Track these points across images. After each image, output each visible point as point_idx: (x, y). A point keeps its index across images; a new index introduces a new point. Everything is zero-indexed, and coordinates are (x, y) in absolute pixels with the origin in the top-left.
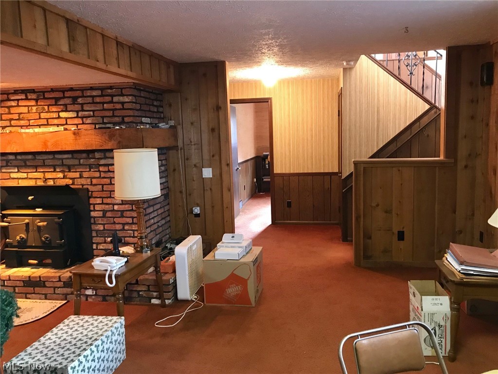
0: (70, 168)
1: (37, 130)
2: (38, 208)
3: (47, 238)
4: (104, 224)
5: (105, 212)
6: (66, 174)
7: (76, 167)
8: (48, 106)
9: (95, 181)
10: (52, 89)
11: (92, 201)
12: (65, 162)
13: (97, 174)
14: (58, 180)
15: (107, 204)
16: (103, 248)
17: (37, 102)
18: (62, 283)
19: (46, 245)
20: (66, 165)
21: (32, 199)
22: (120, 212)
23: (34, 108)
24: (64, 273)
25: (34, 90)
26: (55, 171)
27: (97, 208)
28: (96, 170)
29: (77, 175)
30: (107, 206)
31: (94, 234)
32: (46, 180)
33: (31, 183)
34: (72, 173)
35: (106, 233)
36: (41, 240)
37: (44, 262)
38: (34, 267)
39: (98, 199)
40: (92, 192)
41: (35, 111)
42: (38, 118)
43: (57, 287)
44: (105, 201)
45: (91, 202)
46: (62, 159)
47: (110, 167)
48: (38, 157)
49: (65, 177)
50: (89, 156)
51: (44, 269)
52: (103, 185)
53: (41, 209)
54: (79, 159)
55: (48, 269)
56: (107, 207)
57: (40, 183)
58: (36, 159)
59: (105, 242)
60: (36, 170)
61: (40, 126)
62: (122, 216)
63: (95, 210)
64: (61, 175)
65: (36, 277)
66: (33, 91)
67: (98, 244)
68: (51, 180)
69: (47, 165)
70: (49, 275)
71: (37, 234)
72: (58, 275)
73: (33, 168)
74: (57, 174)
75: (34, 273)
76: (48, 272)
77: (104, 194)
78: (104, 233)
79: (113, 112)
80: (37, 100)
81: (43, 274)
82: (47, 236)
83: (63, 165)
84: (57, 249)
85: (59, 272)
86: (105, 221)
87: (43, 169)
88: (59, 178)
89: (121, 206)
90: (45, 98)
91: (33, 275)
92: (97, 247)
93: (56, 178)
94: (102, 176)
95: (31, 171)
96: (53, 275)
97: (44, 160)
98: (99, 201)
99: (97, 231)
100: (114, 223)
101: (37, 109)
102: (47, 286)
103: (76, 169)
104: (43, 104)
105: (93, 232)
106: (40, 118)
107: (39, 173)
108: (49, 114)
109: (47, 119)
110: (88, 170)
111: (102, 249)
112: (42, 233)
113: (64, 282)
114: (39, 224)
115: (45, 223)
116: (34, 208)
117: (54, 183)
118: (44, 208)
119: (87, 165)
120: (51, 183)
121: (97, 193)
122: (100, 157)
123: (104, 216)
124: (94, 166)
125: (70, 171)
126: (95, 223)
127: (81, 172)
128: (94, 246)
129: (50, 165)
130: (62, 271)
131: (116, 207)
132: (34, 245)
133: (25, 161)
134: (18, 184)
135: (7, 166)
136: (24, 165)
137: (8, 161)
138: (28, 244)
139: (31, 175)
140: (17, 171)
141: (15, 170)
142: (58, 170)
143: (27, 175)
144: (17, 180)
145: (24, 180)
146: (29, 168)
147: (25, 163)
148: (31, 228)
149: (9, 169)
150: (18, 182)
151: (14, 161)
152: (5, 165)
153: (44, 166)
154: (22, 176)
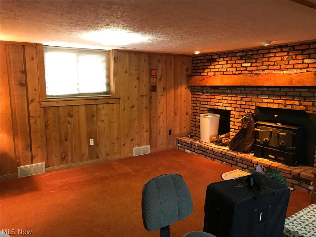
0: (305, 98)
1: (285, 72)
2: (279, 123)
3: (283, 143)
6: (301, 102)
7: (310, 98)
8: (296, 55)
10: (301, 43)
12: (302, 94)
14: (295, 106)
18: (292, 176)
19: (282, 148)
20: (302, 96)
21: (277, 116)
23: (286, 58)
24: (293, 169)
25: (287, 45)
26: (293, 100)
29: (311, 104)
32: (286, 105)
33: (276, 106)
36: (279, 144)
37: (278, 158)
38: (271, 160)
41: (286, 59)
42: (287, 64)
43: (287, 178)
46: (300, 92)
48: (283, 90)
49: (300, 105)
51: (278, 163)
54: (313, 92)
55: (281, 164)
57: (281, 107)
58: (281, 91)
60: (280, 98)
61: (287, 69)
64: (297, 103)
65: (274, 167)
68: (290, 106)
69: (288, 96)
70: (283, 168)
72: (289, 169)
73: (278, 97)
75: (272, 164)
80: (288, 52)
81: (279, 166)
83: (300, 96)
84: (290, 152)
88: (295, 105)
90: (294, 50)
93: (293, 104)
95: (277, 98)
96: (285, 168)
97: (286, 92)
101: (287, 57)
103: (310, 100)
104: (292, 54)
106: (289, 64)
107: (282, 101)
108: (296, 61)
109: (294, 64)
112: (280, 140)
114: (280, 133)
115: (285, 134)
116: (276, 123)
117: (291, 108)
118: (282, 124)
125: (305, 101)
127: (314, 102)
128: (315, 156)
130: (291, 168)
132: (273, 146)
133: (274, 92)
134: (267, 106)
135: (262, 94)
136: (273, 94)
137: (263, 91)
138: (270, 145)
139: (276, 101)
140: (267, 98)
141: (266, 97)
142: (296, 99)
143: (274, 101)
144: (266, 104)
145: (271, 104)
146: (275, 97)
147: (274, 93)
148: (273, 135)
149: (263, 96)
150: (267, 104)
151: (267, 92)
152: (261, 93)
153: (286, 96)
154: (270, 101)
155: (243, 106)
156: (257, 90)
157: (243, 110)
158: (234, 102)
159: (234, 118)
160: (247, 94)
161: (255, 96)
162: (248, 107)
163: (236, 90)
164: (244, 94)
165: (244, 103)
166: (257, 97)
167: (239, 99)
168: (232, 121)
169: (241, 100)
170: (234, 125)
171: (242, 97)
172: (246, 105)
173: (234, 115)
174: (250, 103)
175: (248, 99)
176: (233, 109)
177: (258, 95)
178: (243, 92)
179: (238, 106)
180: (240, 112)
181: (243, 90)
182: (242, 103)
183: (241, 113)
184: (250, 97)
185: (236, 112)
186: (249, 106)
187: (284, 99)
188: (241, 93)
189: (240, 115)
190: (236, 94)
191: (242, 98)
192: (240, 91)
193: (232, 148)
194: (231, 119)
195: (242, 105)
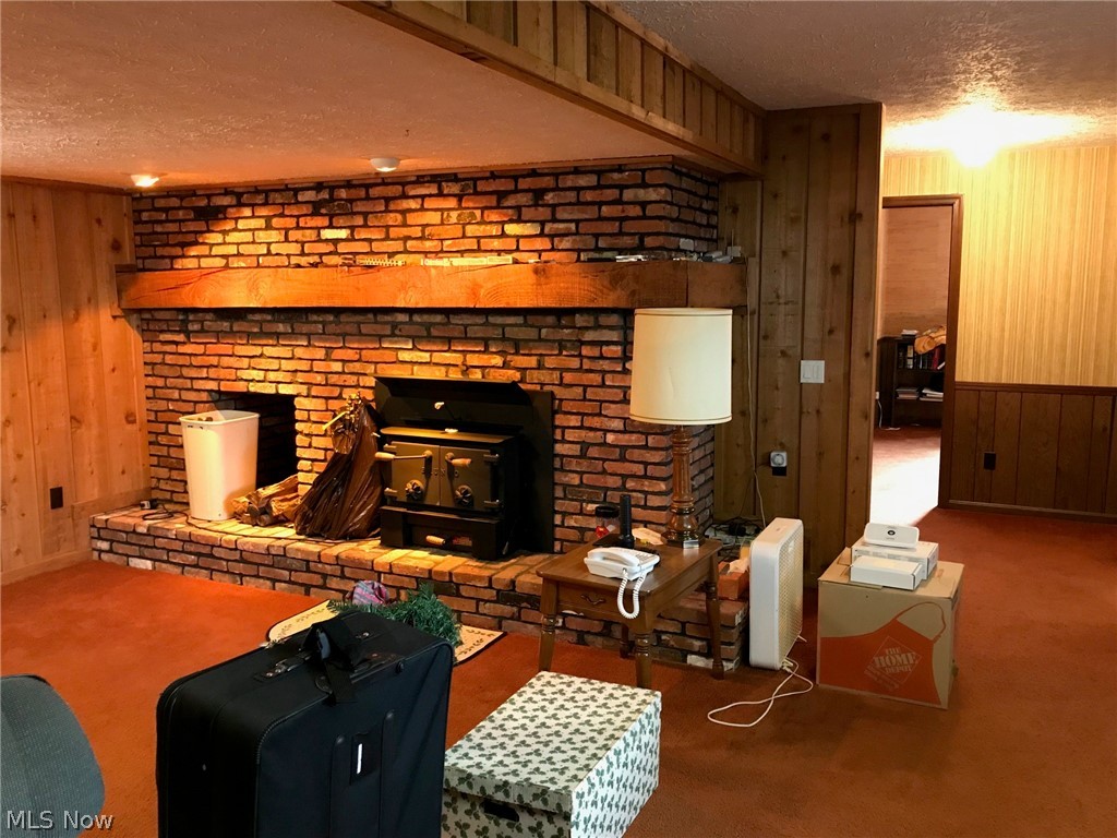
0: (518, 346)
1: (458, 261)
2: (450, 428)
3: (467, 492)
4: (581, 473)
5: (585, 446)
6: (509, 357)
7: (531, 344)
8: (483, 209)
9: (568, 378)
10: (492, 172)
11: (560, 420)
12: (509, 332)
13: (575, 363)
14: (492, 370)
15: (591, 429)
16: (575, 525)
17: (460, 201)
18: (495, 592)
19: (463, 507)
20: (509, 339)
21: (442, 407)
22: (618, 450)
23: (454, 215)
24: (498, 571)
25: (455, 174)
26: (486, 351)
27: (570, 435)
28: (573, 353)
29: (533, 361)
30: (591, 434)
31: (559, 492)
32: (467, 369)
33: (437, 374)
34: (521, 357)
35: (584, 493)
36: (454, 495)
37: (455, 541)
38: (435, 550)
39: (573, 417)
40: (561, 400)
41: (455, 221)
42: (460, 235)
43: (482, 600)
44: (588, 422)
45: (557, 423)
46: (503, 326)
47: (604, 348)
48: (455, 320)
49: (506, 365)
50: (559, 320)
51: (455, 558)
52: (585, 387)
53: (455, 431)
54: (537, 327)
55: (464, 559)
56: (591, 436)
57: (455, 375)
58: (449, 323)
59: (581, 513)
60: (450, 348)
61: (462, 253)
62: (623, 459)
63: (564, 441)
64: (497, 360)
65: (442, 573)
66: (453, 177)
67: (565, 514)
68: (478, 370)
69: (471, 338)
70: (469, 571)
71: (446, 480)
72: (486, 573)
73: (443, 343)
74: (490, 359)
75: (437, 563)
76: (463, 565)
77: (587, 408)
78: (580, 492)
79: (621, 224)
80: (460, 197)
81: (456, 567)
82: (466, 487)
83: (504, 339)
84: (485, 518)
85: (486, 568)
86: (584, 465)
87: (462, 346)
88: (493, 367)
89: (620, 436)
90: (476, 193)
91: (437, 568)
92: (563, 522)
93: (488, 366)
94: (585, 367)
95: (439, 348)
96: (476, 572)
97: (466, 326)
98: (574, 421)
99: (565, 486)
100: (604, 472)
101: (459, 215)
102: (463, 594)
103: (530, 349)
104: (471, 205)
105: (556, 487)
106: (464, 236)
107: (454, 355)
108: (483, 227)
109: (478, 238)
110: (557, 352)
111: (573, 528)
112: (455, 482)
113: (498, 591)
114: (455, 461)
115: (468, 461)
116: (441, 427)
117: (483, 377)
118: (461, 430)
119: (554, 341)
120: (477, 376)
121: (571, 403)
122: (585, 324)
123: (583, 455)
124: (569, 345)
125: (517, 353)
126: (562, 469)
127: (541, 355)
128: (558, 519)
129: (475, 339)
130: (493, 566)
131: (610, 438)
132: (438, 504)
133: (428, 326)
134: (412, 374)
135: (393, 335)
136: (425, 334)
137: (395, 326)
138: (428, 501)
139: (437, 357)
140: (410, 346)
141: (407, 344)
142: (494, 350)
143: (431, 356)
144: (409, 366)
145: (425, 367)
146: (434, 343)
147: (428, 331)
148: (434, 468)
149: (396, 342)
150: (412, 370)
151: (406, 327)
152: (389, 332)
153: (466, 338)
154: (421, 357)
155: (334, 379)
156: (376, 322)
157: (336, 392)
158: (305, 366)
159: (308, 420)
160: (344, 335)
161: (372, 342)
162: (352, 380)
163: (308, 322)
164: (334, 334)
165: (337, 367)
166: (378, 346)
167: (321, 354)
168: (301, 433)
169: (327, 358)
170: (310, 446)
171: (327, 345)
172: (343, 373)
173: (309, 411)
174: (357, 367)
175: (350, 354)
176: (303, 389)
177: (380, 338)
178: (331, 328)
179: (319, 379)
180: (327, 398)
181: (331, 322)
182: (330, 367)
183: (330, 401)
184: (356, 346)
185: (315, 400)
186: (355, 378)
187: (460, 349)
188: (324, 333)
189: (327, 410)
190: (309, 336)
191: (330, 351)
192: (321, 326)
193: (305, 529)
194: (298, 426)
195: (332, 373)
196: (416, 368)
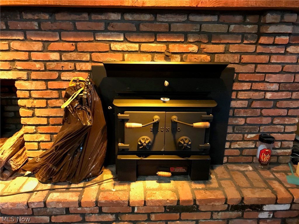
0: (210, 37)
4: (245, 118)
5: (251, 101)
6: (203, 46)
7: (221, 36)
9: (246, 58)
11: (236, 86)
12: (206, 28)
13: (252, 48)
14: (189, 55)
15: (256, 91)
16: (238, 147)
20: (204, 33)
22: (272, 102)
26: (186, 42)
27: (241, 95)
28: (252, 42)
29: (221, 48)
30: (257, 94)
31: (230, 130)
32: (169, 55)
33: (146, 60)
34: (211, 46)
35: (246, 129)
39: (246, 84)
40: (238, 73)
43: (217, 211)
44: (256, 86)
45: (234, 88)
46: (201, 23)
47: (277, 38)
49: (200, 52)
50: (245, 19)
52: (257, 64)
53: (169, 99)
54: (227, 24)
58: (156, 20)
59: (243, 140)
60: (155, 40)
62: (275, 107)
63: (237, 99)
64: (194, 48)
65: (187, 201)
67: (231, 142)
68: (178, 56)
69: (174, 32)
71: (169, 135)
73: (151, 37)
74: (188, 47)
77: (257, 77)
78: (244, 128)
83: (200, 32)
86: (249, 112)
87: (166, 38)
88: (190, 53)
89: (275, 94)
92: (230, 146)
93: (186, 52)
94: (258, 51)
95: (147, 40)
97: (170, 23)
98: (246, 86)
99: (234, 126)
100: (261, 115)
103: (221, 40)
105: (229, 127)
107: (159, 45)
110: (240, 41)
112: (177, 135)
114: (195, 124)
119: (238, 34)
120: (176, 59)
121: (246, 75)
123: (249, 107)
124: (249, 36)
125: (209, 43)
126: (234, 116)
127: (228, 43)
128: (227, 145)
129: (177, 32)
131: (269, 95)
132: (163, 150)
133: (138, 24)
134: (124, 60)
135: (106, 30)
136: (135, 29)
137: (108, 23)
139: (145, 47)
140: (122, 39)
141: (119, 38)
142: (191, 40)
143: (140, 46)
144: (121, 54)
145: (134, 55)
146: (143, 37)
147: (138, 26)
148: (161, 127)
149: (109, 36)
150: (124, 56)
151: (119, 24)
152: (102, 28)
154: (131, 47)
155: (53, 66)
156: (90, 20)
157: (56, 75)
158: (23, 56)
159: (30, 97)
160: (60, 31)
161: (86, 36)
162: (70, 66)
163: (22, 20)
164: (50, 30)
165: (55, 56)
166: (93, 39)
167: (38, 46)
168: (24, 107)
169: (45, 50)
171: (44, 39)
172: (61, 60)
173: (30, 91)
174: (74, 56)
175: (67, 46)
176: (24, 75)
177: (95, 32)
178: (47, 25)
179: (38, 66)
180: (46, 81)
181: (46, 20)
182: (48, 57)
183: (49, 82)
184: (72, 39)
185: (34, 82)
186: (72, 65)
188: (40, 29)
189: (47, 89)
190: (24, 32)
191: (46, 44)
192: (36, 24)
194: (20, 102)
195: (49, 61)
196: (126, 55)
